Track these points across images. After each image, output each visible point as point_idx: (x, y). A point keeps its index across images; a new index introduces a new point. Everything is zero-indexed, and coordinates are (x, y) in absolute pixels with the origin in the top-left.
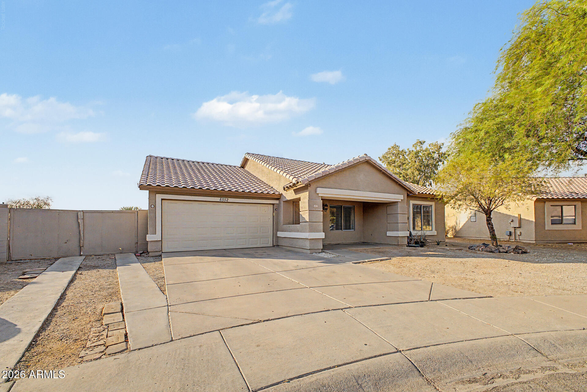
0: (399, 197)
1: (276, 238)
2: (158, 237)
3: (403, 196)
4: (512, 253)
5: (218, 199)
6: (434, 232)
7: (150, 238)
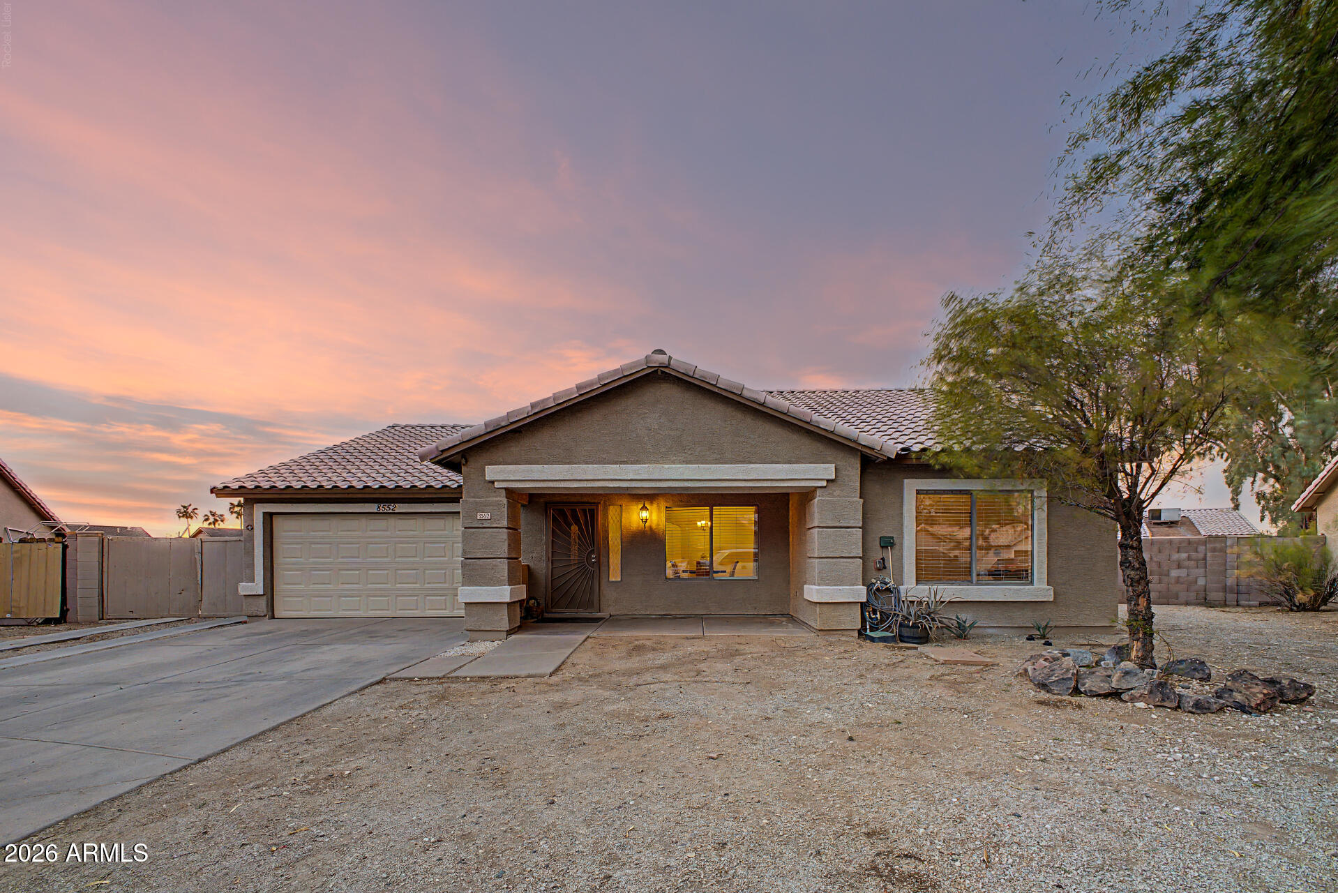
0: (815, 471)
2: (256, 587)
3: (832, 465)
4: (1142, 705)
5: (372, 508)
6: (1039, 588)
7: (245, 588)
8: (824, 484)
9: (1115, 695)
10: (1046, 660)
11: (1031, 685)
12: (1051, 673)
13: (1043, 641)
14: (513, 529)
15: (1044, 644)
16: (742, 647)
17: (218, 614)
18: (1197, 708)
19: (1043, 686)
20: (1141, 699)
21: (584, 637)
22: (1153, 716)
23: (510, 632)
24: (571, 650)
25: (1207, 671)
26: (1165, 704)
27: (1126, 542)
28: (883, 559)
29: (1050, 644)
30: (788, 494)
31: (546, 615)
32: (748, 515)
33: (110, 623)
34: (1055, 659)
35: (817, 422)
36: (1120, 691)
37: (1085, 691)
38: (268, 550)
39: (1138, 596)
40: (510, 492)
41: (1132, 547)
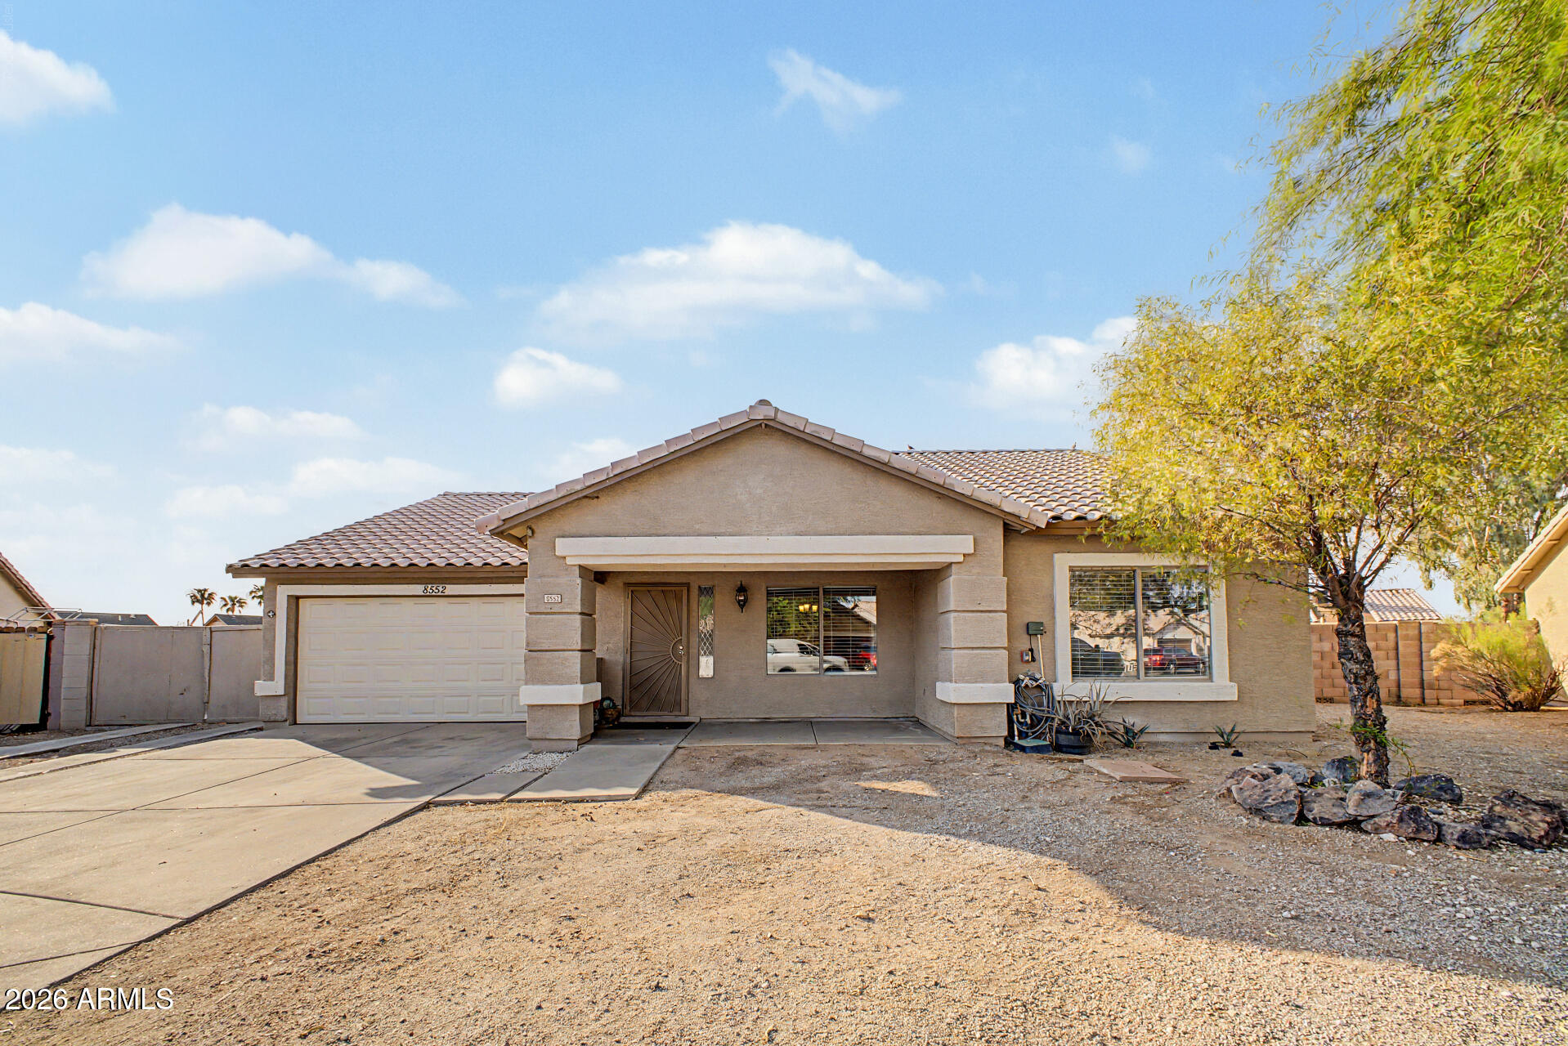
2: (276, 686)
3: (973, 536)
4: (1390, 837)
5: (418, 589)
6: (1221, 685)
7: (262, 688)
8: (961, 559)
9: (1354, 824)
10: (1254, 777)
11: (1241, 811)
12: (1266, 794)
13: (1232, 750)
14: (588, 614)
15: (1233, 755)
16: (865, 760)
17: (229, 719)
18: (1465, 842)
19: (1256, 811)
20: (1388, 829)
21: (671, 747)
22: (1410, 852)
23: (582, 742)
24: (658, 764)
25: (1457, 791)
26: (1419, 836)
27: (1344, 629)
28: (1031, 650)
29: (1240, 755)
30: (914, 571)
31: (623, 720)
33: (100, 731)
34: (1266, 777)
35: (951, 484)
36: (1359, 818)
37: (1315, 819)
38: (292, 640)
39: (1366, 696)
40: (583, 570)
41: (1353, 635)
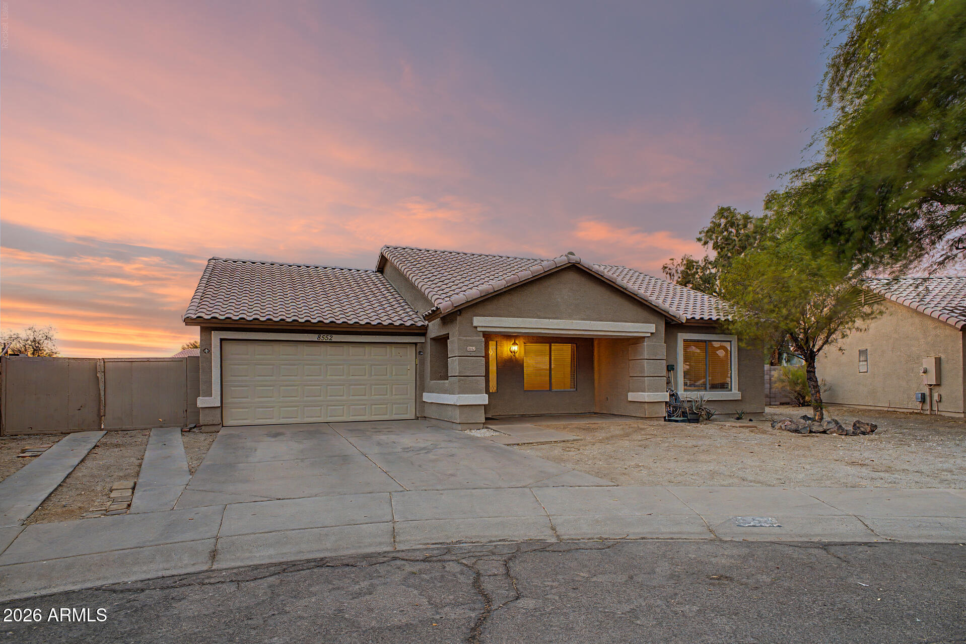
0: (646, 328)
1: (421, 404)
2: (214, 400)
3: (654, 325)
5: (314, 337)
6: (735, 393)
7: (203, 403)
8: (649, 335)
9: (824, 432)
12: (798, 426)
13: (747, 420)
15: (750, 421)
18: (853, 434)
19: (796, 431)
26: (842, 433)
28: (669, 378)
30: (593, 338)
32: (567, 349)
35: (651, 301)
36: (826, 430)
